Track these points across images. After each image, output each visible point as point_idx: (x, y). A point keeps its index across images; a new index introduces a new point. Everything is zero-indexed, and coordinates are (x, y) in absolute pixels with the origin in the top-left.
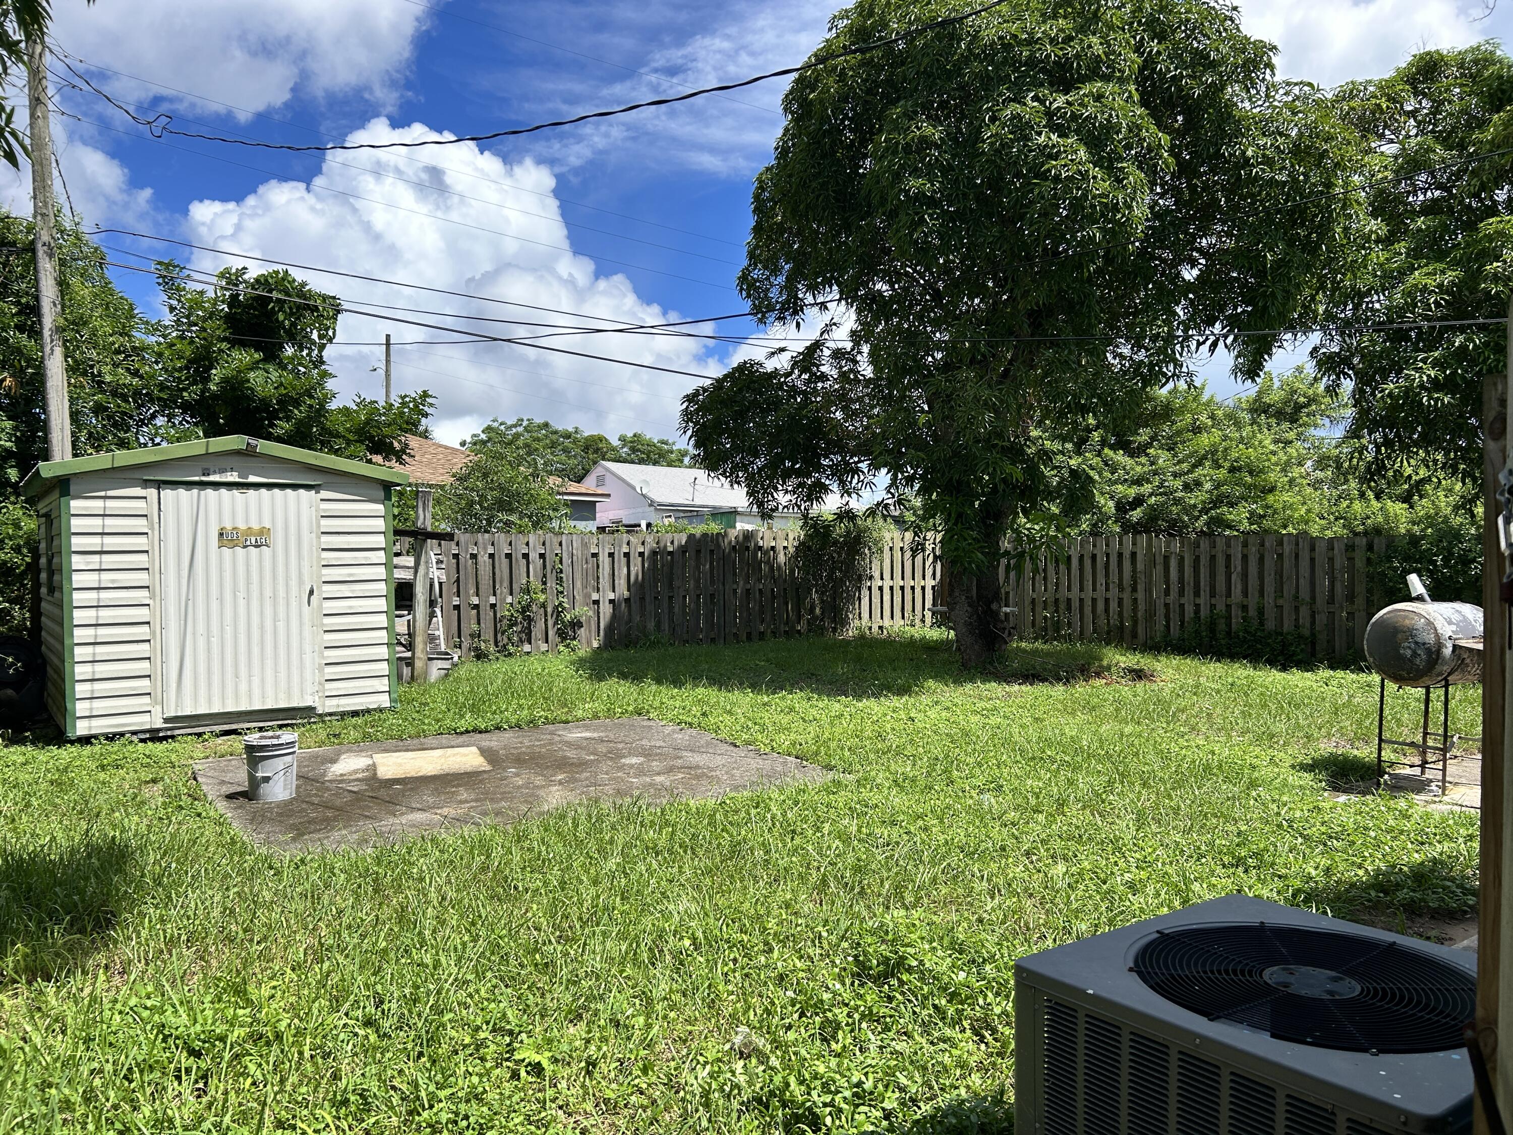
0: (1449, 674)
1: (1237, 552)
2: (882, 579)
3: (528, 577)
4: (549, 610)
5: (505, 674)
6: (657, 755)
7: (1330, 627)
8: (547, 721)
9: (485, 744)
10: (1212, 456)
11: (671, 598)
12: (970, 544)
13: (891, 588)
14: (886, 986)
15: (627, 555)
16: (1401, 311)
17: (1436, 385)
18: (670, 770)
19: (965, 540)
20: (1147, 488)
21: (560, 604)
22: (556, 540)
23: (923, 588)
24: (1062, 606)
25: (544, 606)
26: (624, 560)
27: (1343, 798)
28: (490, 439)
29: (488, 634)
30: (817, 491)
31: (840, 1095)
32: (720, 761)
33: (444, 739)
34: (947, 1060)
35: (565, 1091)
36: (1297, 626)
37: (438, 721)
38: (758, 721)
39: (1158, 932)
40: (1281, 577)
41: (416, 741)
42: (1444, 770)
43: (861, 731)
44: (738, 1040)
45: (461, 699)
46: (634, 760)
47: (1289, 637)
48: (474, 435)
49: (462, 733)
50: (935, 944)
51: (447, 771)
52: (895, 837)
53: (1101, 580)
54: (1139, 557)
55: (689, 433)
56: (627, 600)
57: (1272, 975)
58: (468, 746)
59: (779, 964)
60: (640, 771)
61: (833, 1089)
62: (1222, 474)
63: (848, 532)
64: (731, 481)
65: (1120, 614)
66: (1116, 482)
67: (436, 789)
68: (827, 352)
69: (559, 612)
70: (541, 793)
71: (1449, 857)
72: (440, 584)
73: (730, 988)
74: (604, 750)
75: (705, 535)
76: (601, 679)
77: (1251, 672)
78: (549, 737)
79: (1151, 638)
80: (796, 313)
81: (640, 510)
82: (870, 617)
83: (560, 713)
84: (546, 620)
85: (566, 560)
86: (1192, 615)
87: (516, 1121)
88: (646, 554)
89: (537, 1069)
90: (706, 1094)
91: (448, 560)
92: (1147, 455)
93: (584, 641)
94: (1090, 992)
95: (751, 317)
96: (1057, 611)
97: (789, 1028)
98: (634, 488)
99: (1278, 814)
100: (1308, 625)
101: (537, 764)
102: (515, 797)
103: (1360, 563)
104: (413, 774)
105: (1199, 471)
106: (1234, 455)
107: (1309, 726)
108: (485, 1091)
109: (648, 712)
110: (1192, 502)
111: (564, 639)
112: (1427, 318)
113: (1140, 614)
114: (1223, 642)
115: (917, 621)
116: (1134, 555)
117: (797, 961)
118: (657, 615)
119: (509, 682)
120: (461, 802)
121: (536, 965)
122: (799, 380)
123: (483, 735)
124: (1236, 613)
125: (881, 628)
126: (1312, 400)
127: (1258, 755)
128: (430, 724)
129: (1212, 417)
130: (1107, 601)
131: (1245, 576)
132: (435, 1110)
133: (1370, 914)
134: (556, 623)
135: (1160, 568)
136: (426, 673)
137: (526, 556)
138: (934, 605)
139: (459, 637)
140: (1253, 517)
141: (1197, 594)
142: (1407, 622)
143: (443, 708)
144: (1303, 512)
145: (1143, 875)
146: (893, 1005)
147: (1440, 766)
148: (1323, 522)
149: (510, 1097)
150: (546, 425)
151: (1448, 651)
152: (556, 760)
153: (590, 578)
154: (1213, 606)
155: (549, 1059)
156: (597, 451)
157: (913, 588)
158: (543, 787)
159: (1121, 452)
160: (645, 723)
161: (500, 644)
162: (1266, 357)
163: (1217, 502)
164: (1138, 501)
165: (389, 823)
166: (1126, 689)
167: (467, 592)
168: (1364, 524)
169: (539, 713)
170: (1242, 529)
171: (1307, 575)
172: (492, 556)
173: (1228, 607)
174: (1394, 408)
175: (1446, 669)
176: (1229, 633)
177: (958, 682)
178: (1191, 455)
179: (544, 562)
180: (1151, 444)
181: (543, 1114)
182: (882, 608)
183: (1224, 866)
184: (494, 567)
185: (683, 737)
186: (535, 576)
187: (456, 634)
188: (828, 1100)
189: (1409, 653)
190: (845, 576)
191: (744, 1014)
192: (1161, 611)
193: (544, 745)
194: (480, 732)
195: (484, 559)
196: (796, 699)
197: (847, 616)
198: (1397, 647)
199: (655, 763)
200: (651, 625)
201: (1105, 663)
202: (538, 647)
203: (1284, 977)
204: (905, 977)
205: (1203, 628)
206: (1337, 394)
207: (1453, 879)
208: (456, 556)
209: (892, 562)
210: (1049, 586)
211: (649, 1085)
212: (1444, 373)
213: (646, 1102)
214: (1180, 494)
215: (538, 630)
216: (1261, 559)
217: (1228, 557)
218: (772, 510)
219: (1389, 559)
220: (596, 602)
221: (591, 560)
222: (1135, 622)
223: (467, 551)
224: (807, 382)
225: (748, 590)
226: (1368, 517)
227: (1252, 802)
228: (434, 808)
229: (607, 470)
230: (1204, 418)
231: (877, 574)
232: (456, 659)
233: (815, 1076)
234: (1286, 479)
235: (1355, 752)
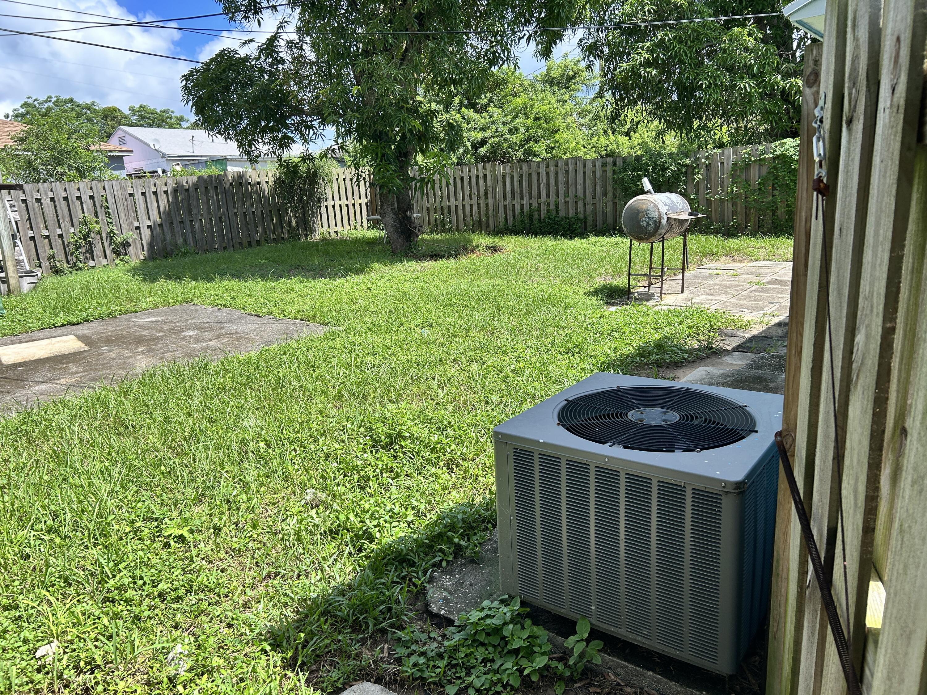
0: (665, 234)
1: (543, 171)
2: (333, 200)
3: (83, 213)
4: (104, 236)
5: (80, 283)
6: (206, 328)
7: (594, 212)
8: (122, 313)
9: (80, 332)
10: (524, 111)
11: (191, 221)
12: (391, 174)
13: (340, 206)
14: (392, 450)
15: (155, 193)
16: (630, 16)
17: (647, 64)
18: (218, 337)
19: (388, 171)
20: (488, 133)
21: (111, 231)
22: (100, 186)
23: (360, 205)
24: (446, 211)
25: (99, 233)
26: (153, 197)
27: (613, 309)
28: (28, 113)
29: (60, 256)
30: (285, 143)
31: (382, 519)
32: (250, 327)
33: (47, 332)
34: (437, 487)
35: (204, 549)
36: (576, 213)
37: (39, 320)
38: (271, 299)
39: (565, 400)
40: (568, 184)
41: (25, 336)
42: (661, 287)
43: (340, 299)
44: (308, 498)
45: (53, 304)
46: (191, 333)
47: (573, 220)
48: (15, 110)
49: (59, 327)
50: (416, 421)
51: (56, 354)
52: (377, 362)
53: (467, 193)
54: (489, 177)
55: (190, 103)
56: (160, 225)
57: (632, 415)
58: (67, 335)
59: (324, 448)
60: (198, 340)
61: (377, 516)
62: (530, 122)
63: (309, 170)
64: (225, 137)
65: (479, 213)
66: (470, 130)
67: (52, 367)
68: (283, 43)
69: (111, 237)
70: (130, 361)
71: (672, 334)
72: (16, 222)
73: (296, 467)
74: (168, 328)
75: (210, 176)
76: (153, 280)
77: (554, 242)
78: (126, 323)
79: (497, 227)
80: (256, 13)
81: (156, 161)
82: (329, 226)
83: (130, 306)
84: (103, 243)
85: (111, 200)
86: (519, 211)
87: (176, 573)
88: (169, 192)
89: (181, 539)
90: (297, 533)
91: (19, 204)
92: (487, 111)
93: (133, 255)
94: (541, 441)
95: (224, 16)
96: (442, 214)
97: (338, 485)
98: (148, 145)
99: (584, 321)
100: (582, 212)
101: (122, 342)
102: (112, 366)
103: (609, 173)
104: (30, 358)
105: (517, 120)
106: (536, 110)
107: (590, 270)
108: (149, 559)
109: (193, 300)
110: (514, 140)
111: (118, 256)
112: (644, 21)
113: (490, 213)
114: (537, 225)
115: (359, 227)
116: (485, 176)
117: (335, 445)
118: (183, 235)
119: (86, 288)
120: (73, 374)
121: (163, 473)
122: (266, 62)
123: (76, 327)
124: (544, 208)
125: (336, 232)
126: (576, 74)
127: (567, 289)
128: (33, 323)
129: (522, 85)
130: (471, 205)
131: (548, 184)
132: (117, 578)
133: (637, 370)
134: (110, 245)
135: (500, 183)
136: (19, 288)
137: (79, 198)
138: (368, 215)
139: (38, 259)
140: (550, 149)
141: (522, 198)
142: (644, 206)
143: (40, 310)
144: (574, 144)
145: (522, 365)
146: (398, 460)
147: (659, 285)
148: (585, 150)
149: (168, 560)
150: (71, 100)
151: (664, 221)
152: (135, 338)
153: (130, 211)
154: (531, 205)
155: (188, 531)
156: (114, 118)
157: (354, 205)
158: (131, 357)
159: (472, 110)
160: (193, 308)
161: (71, 262)
162: (553, 45)
163: (527, 140)
164: (483, 142)
165: (22, 394)
166: (488, 258)
167: (38, 227)
168: (606, 150)
169: (113, 308)
170: (542, 156)
171: (582, 182)
172: (52, 199)
173: (539, 204)
174: (626, 78)
175: (663, 231)
176: (540, 220)
177: (392, 263)
178: (511, 111)
179: (94, 201)
180: (489, 104)
181: (193, 566)
182: (335, 219)
183: (561, 354)
184: (55, 207)
185: (221, 315)
186: (89, 212)
187: (35, 258)
188: (376, 524)
189: (645, 224)
190: (309, 199)
191: (309, 481)
192: (502, 210)
193: (122, 330)
194: (74, 325)
195: (46, 202)
196: (293, 283)
197: (313, 226)
198: (639, 221)
199: (206, 333)
200: (180, 241)
201: (474, 244)
202: (100, 263)
203: (639, 416)
204: (403, 443)
205: (526, 218)
206: (592, 70)
207: (676, 346)
208: (24, 201)
209: (339, 188)
210: (437, 198)
211: (258, 535)
212: (653, 56)
213: (259, 545)
214: (506, 136)
215: (98, 250)
216: (557, 174)
217: (538, 174)
218: (256, 157)
219: (625, 170)
220: (138, 228)
221: (129, 198)
222: (488, 218)
223: (32, 197)
224: (271, 65)
225: (245, 213)
226: (608, 146)
227: (569, 316)
228: (53, 380)
229: (126, 132)
230: (518, 88)
231: (330, 197)
232: (40, 275)
233: (365, 511)
234: (565, 124)
235: (615, 282)
